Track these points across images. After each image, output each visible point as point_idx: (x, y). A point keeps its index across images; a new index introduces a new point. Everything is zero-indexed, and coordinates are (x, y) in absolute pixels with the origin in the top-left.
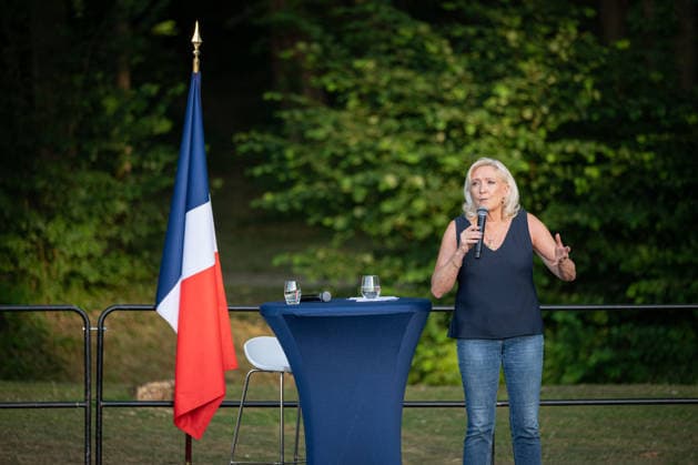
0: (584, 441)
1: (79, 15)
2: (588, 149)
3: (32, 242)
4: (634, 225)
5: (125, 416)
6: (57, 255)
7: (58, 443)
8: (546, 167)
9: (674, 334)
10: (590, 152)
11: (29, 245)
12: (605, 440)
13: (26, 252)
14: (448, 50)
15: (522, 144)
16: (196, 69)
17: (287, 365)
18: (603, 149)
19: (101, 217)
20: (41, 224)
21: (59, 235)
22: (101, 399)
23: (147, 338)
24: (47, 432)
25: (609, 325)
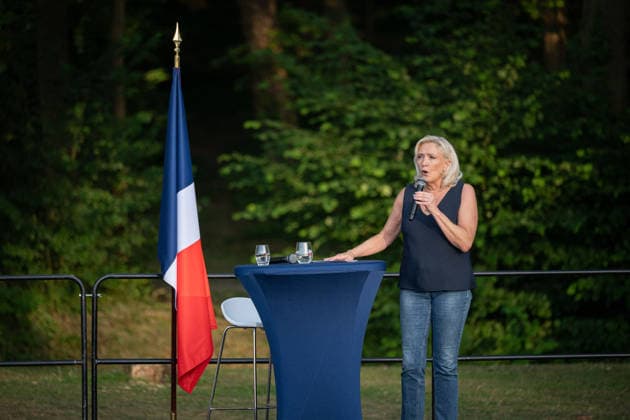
0: (527, 407)
1: (80, 51)
2: (533, 163)
3: (40, 251)
4: (576, 229)
5: (121, 390)
6: (62, 263)
7: (60, 411)
8: (495, 180)
9: (610, 325)
10: (535, 165)
11: (38, 255)
12: (547, 407)
13: (35, 260)
14: (407, 78)
15: (474, 160)
16: (177, 65)
17: (260, 321)
19: (100, 229)
20: (48, 236)
21: (63, 245)
22: (96, 358)
23: (143, 336)
24: (51, 403)
25: (553, 319)
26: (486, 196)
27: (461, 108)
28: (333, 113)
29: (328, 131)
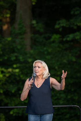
4: (13, 91)
18: (3, 69)
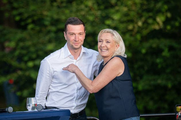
26: (136, 66)
27: (117, 11)
28: (35, 18)
29: (32, 29)
